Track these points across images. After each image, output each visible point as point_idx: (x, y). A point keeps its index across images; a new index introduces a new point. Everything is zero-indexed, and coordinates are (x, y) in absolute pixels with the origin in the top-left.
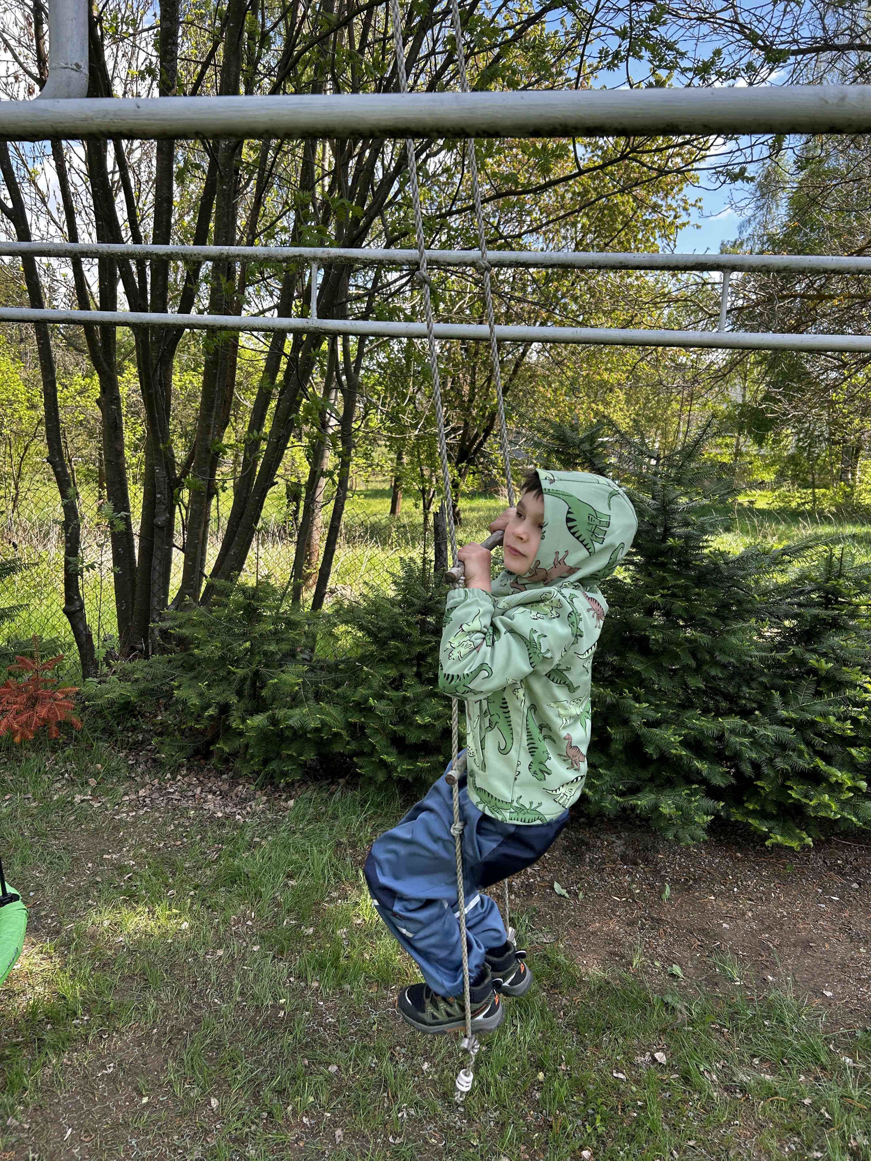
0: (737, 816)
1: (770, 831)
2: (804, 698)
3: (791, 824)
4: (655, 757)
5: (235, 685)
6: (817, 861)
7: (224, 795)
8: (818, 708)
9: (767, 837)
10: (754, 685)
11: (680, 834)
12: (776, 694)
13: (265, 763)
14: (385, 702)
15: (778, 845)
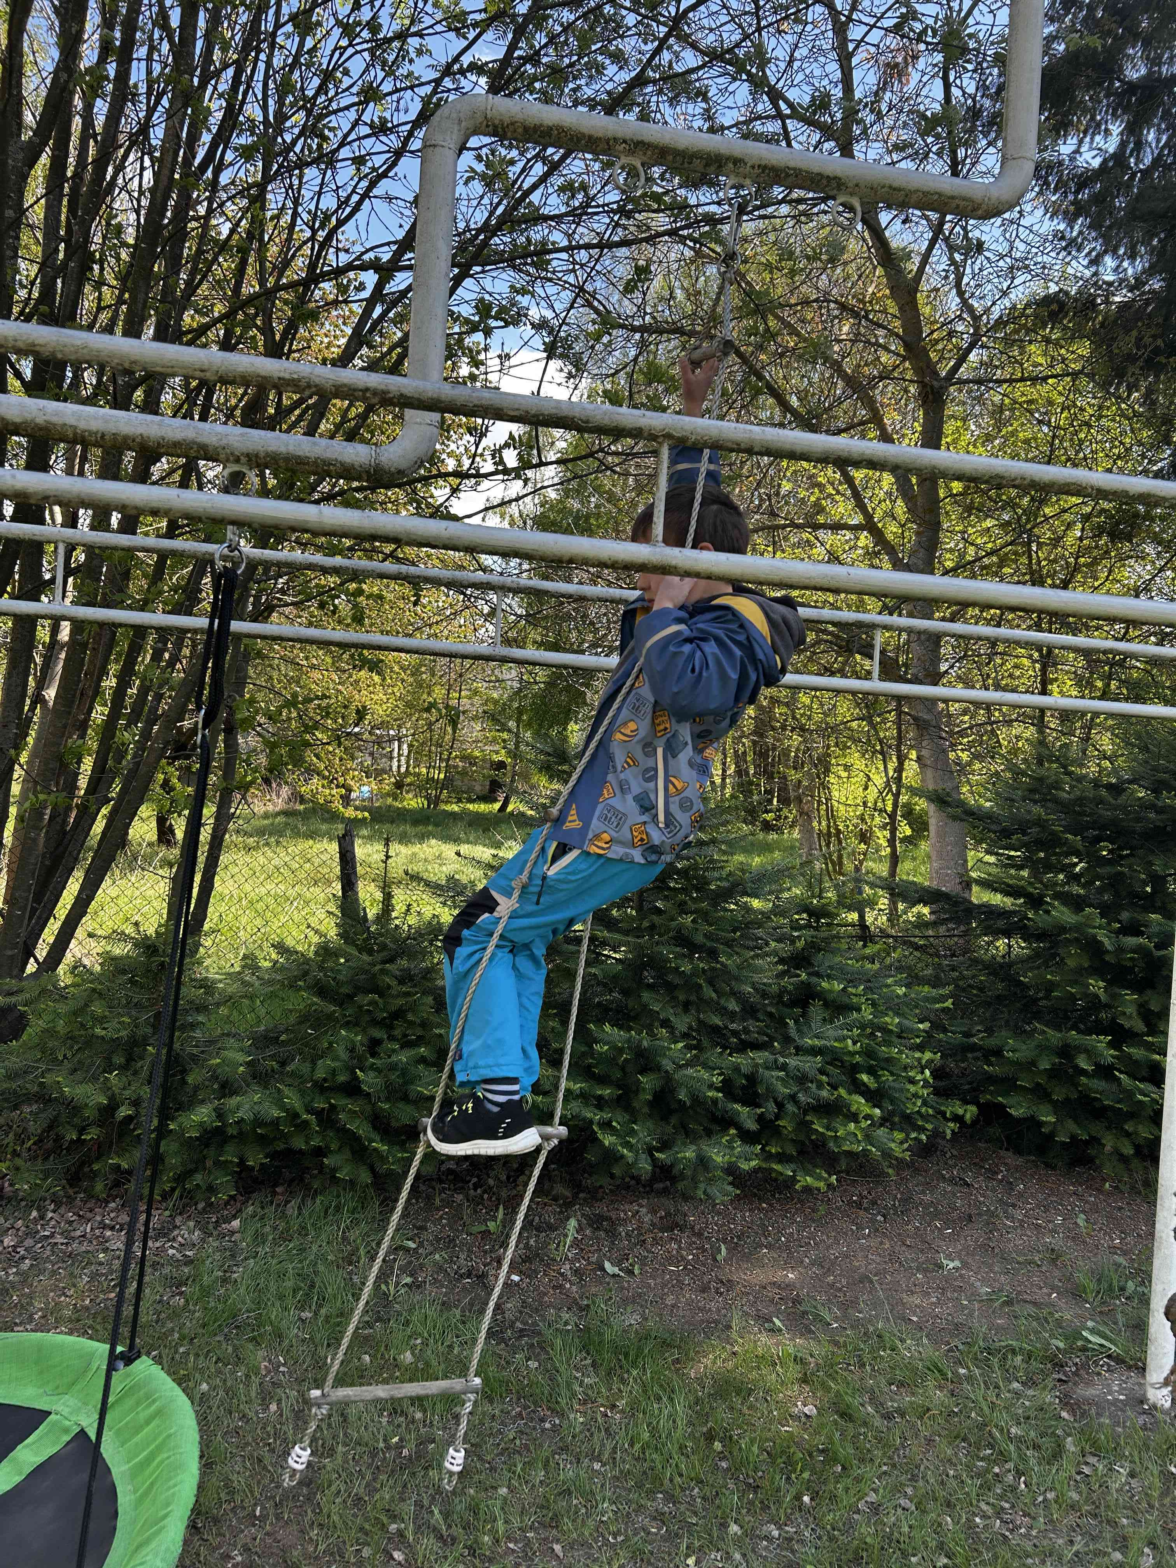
1: (795, 1173)
2: (817, 1025)
4: (688, 1103)
8: (834, 1034)
9: (794, 1180)
11: (709, 1191)
12: (791, 1023)
13: (180, 1179)
14: (372, 1074)
15: (807, 1189)
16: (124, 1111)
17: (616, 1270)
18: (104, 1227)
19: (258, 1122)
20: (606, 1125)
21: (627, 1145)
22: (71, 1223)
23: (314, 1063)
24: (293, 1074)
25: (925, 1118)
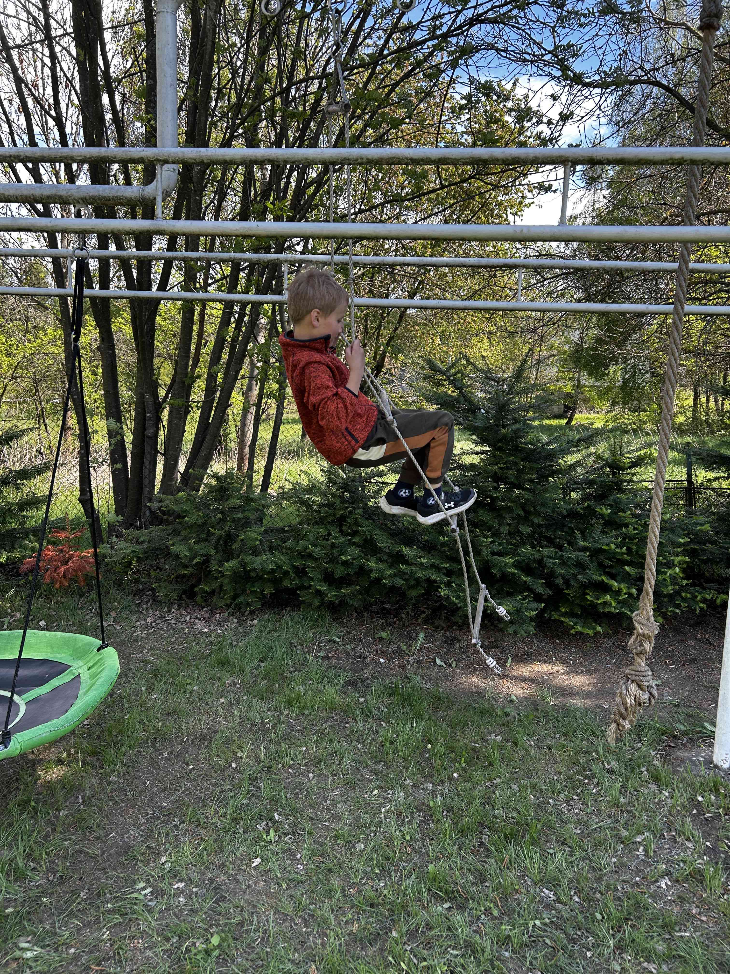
0: (555, 616)
1: (575, 624)
2: (596, 534)
5: (212, 543)
7: (207, 620)
8: (605, 540)
9: (572, 628)
11: (518, 630)
12: (578, 533)
14: (318, 548)
15: (579, 633)
16: (198, 560)
17: (442, 664)
19: (264, 570)
21: (458, 597)
22: (181, 615)
25: (684, 600)
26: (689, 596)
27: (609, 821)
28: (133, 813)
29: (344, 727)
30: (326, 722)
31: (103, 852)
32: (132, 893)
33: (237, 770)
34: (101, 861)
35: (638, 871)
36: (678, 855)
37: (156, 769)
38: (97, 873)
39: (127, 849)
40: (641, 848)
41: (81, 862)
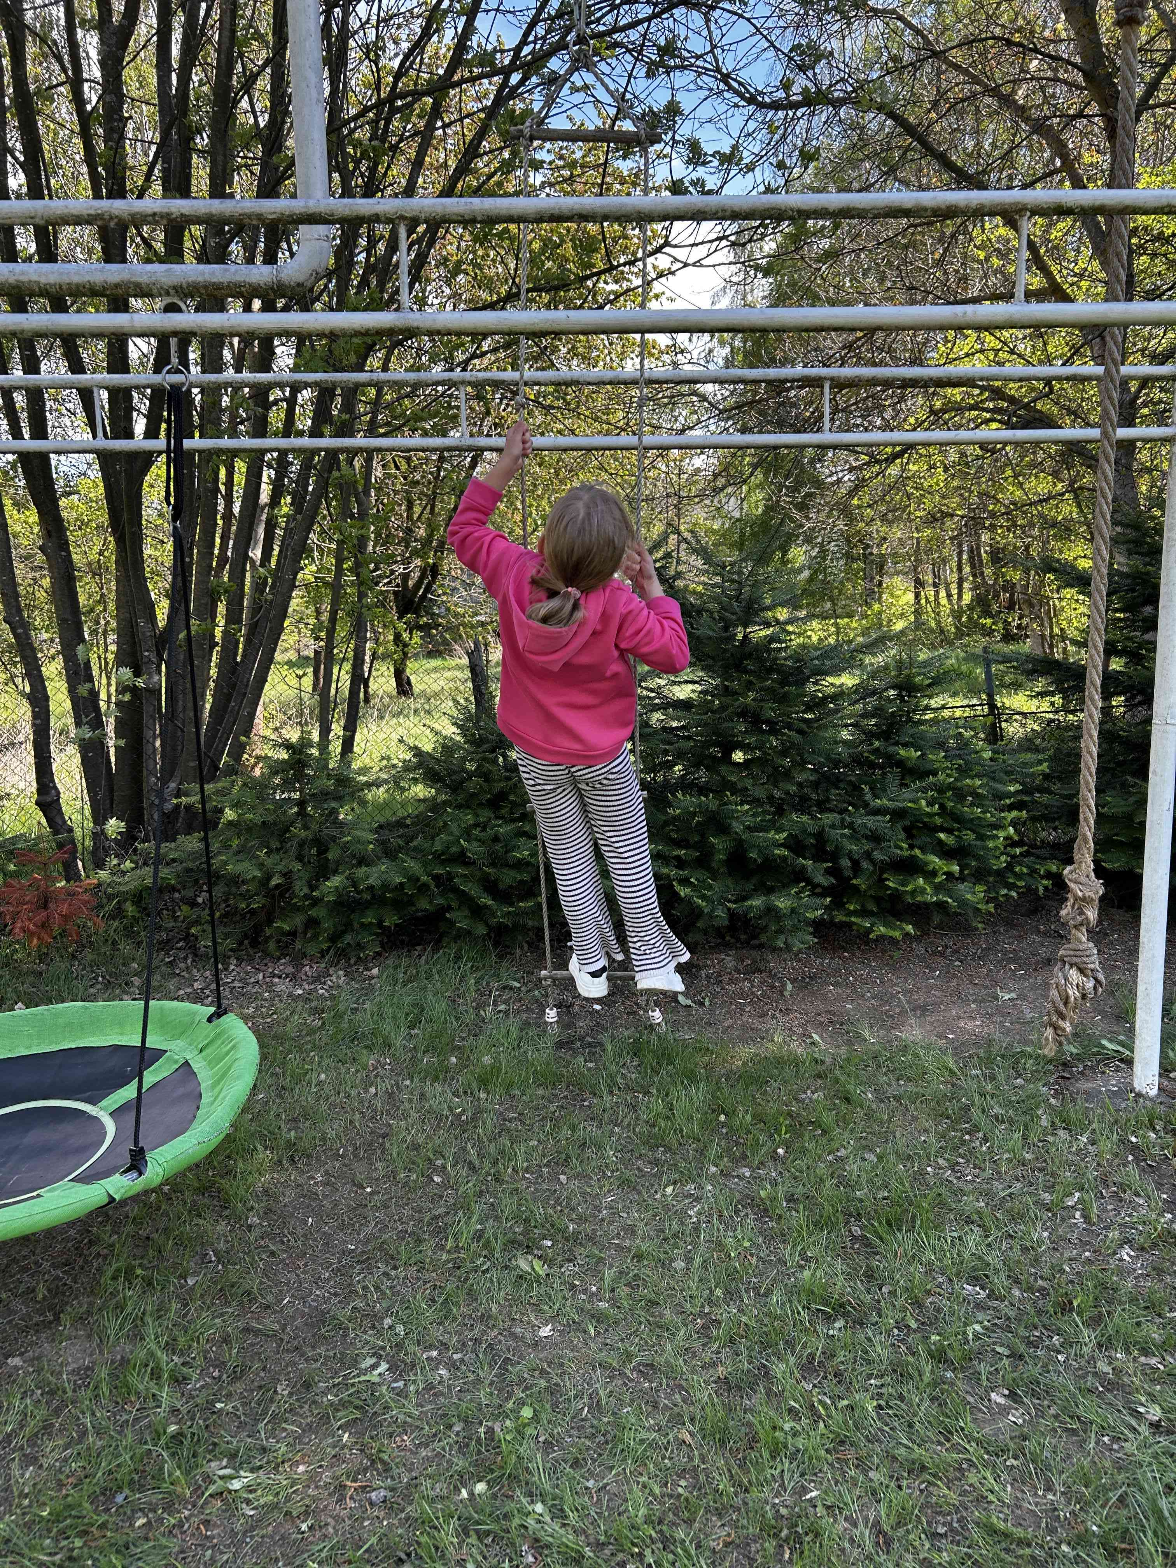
0: (840, 917)
1: (873, 925)
2: (892, 789)
3: (891, 918)
4: (759, 861)
5: (293, 852)
6: (919, 949)
7: (293, 977)
8: (907, 796)
9: (870, 930)
10: (842, 785)
11: (789, 941)
12: (866, 788)
13: (334, 939)
14: (475, 844)
15: (882, 937)
16: (275, 881)
17: (689, 1002)
18: (274, 976)
19: (385, 887)
20: (685, 882)
21: (703, 897)
22: (247, 973)
23: (433, 838)
24: (415, 849)
25: (1019, 876)
26: (1025, 870)
27: (1019, 1186)
28: (306, 1265)
29: (581, 1106)
30: (550, 1101)
31: (284, 1328)
32: (358, 1376)
33: (444, 1185)
34: (286, 1338)
35: (1084, 1244)
36: (1130, 1216)
37: (314, 1200)
38: (288, 1357)
39: (321, 1318)
40: (1078, 1214)
41: (252, 1345)
